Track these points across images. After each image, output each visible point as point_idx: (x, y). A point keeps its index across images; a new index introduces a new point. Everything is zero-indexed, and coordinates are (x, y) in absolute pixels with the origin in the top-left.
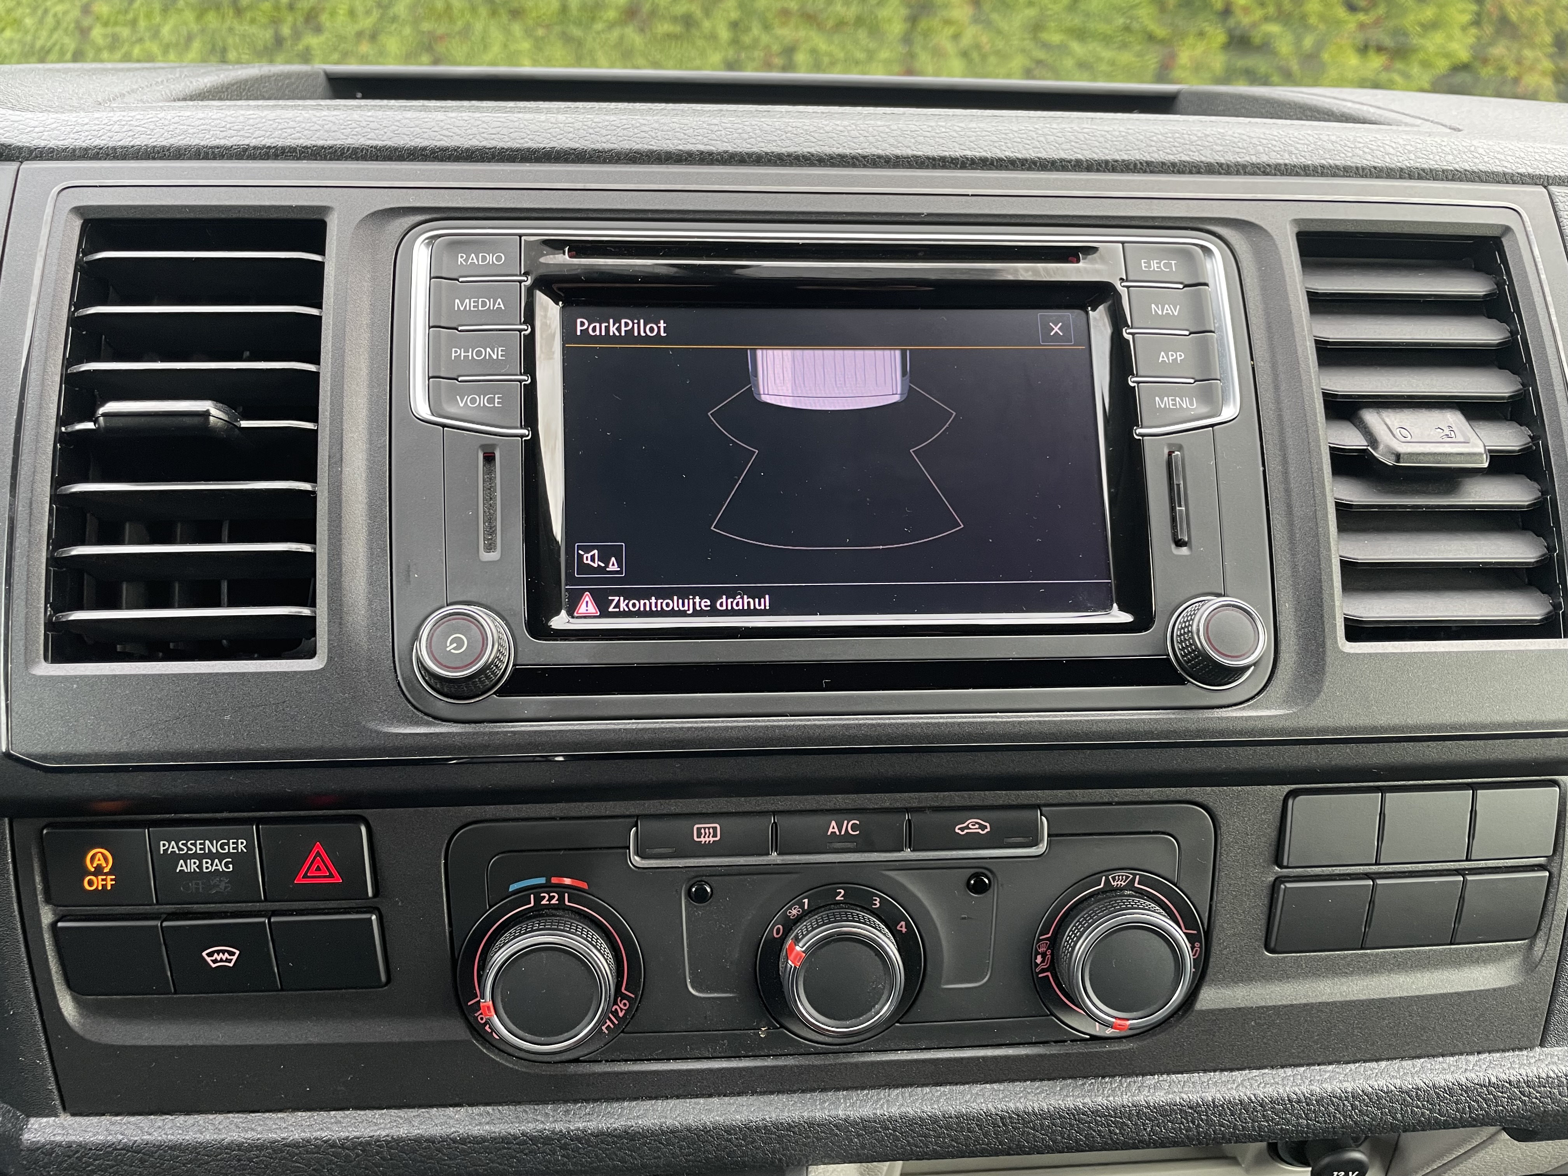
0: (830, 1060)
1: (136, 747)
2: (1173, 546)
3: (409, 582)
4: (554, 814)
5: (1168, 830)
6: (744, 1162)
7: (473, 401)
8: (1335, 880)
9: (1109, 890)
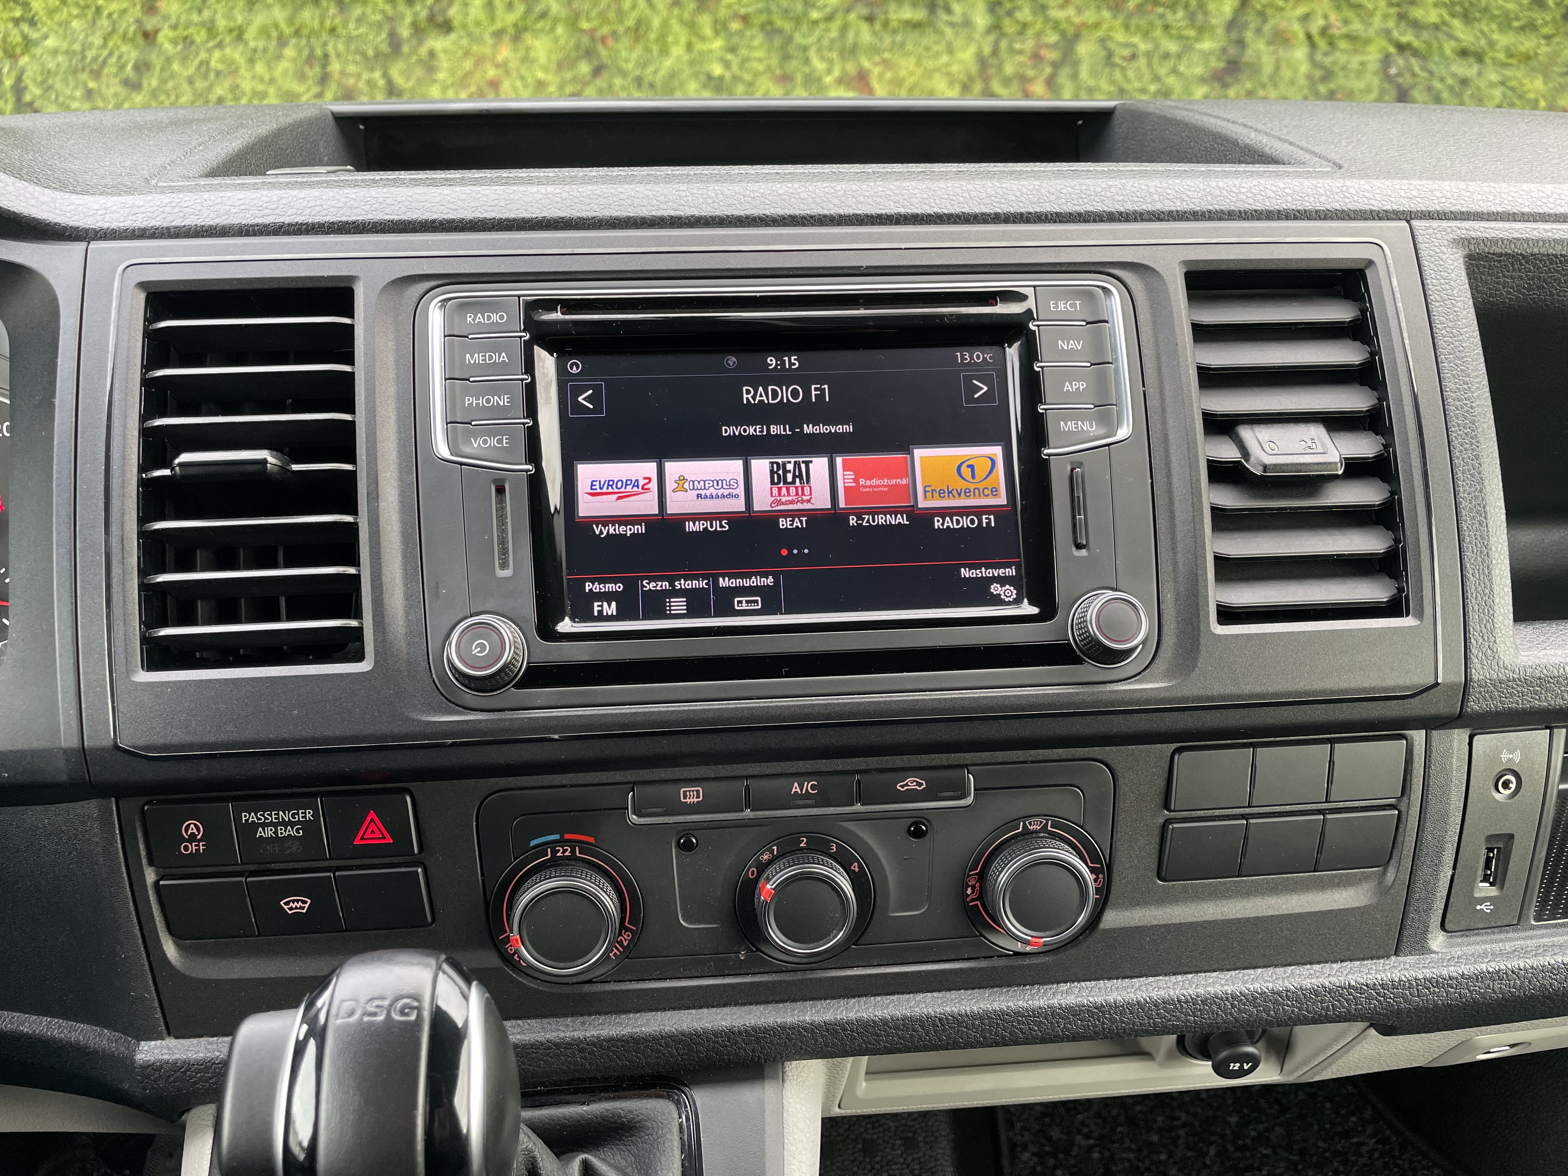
0: (799, 976)
1: (221, 738)
2: (1074, 549)
3: (438, 596)
4: (564, 782)
5: (1075, 783)
6: (729, 1060)
7: (485, 442)
8: (1215, 820)
9: (1027, 833)
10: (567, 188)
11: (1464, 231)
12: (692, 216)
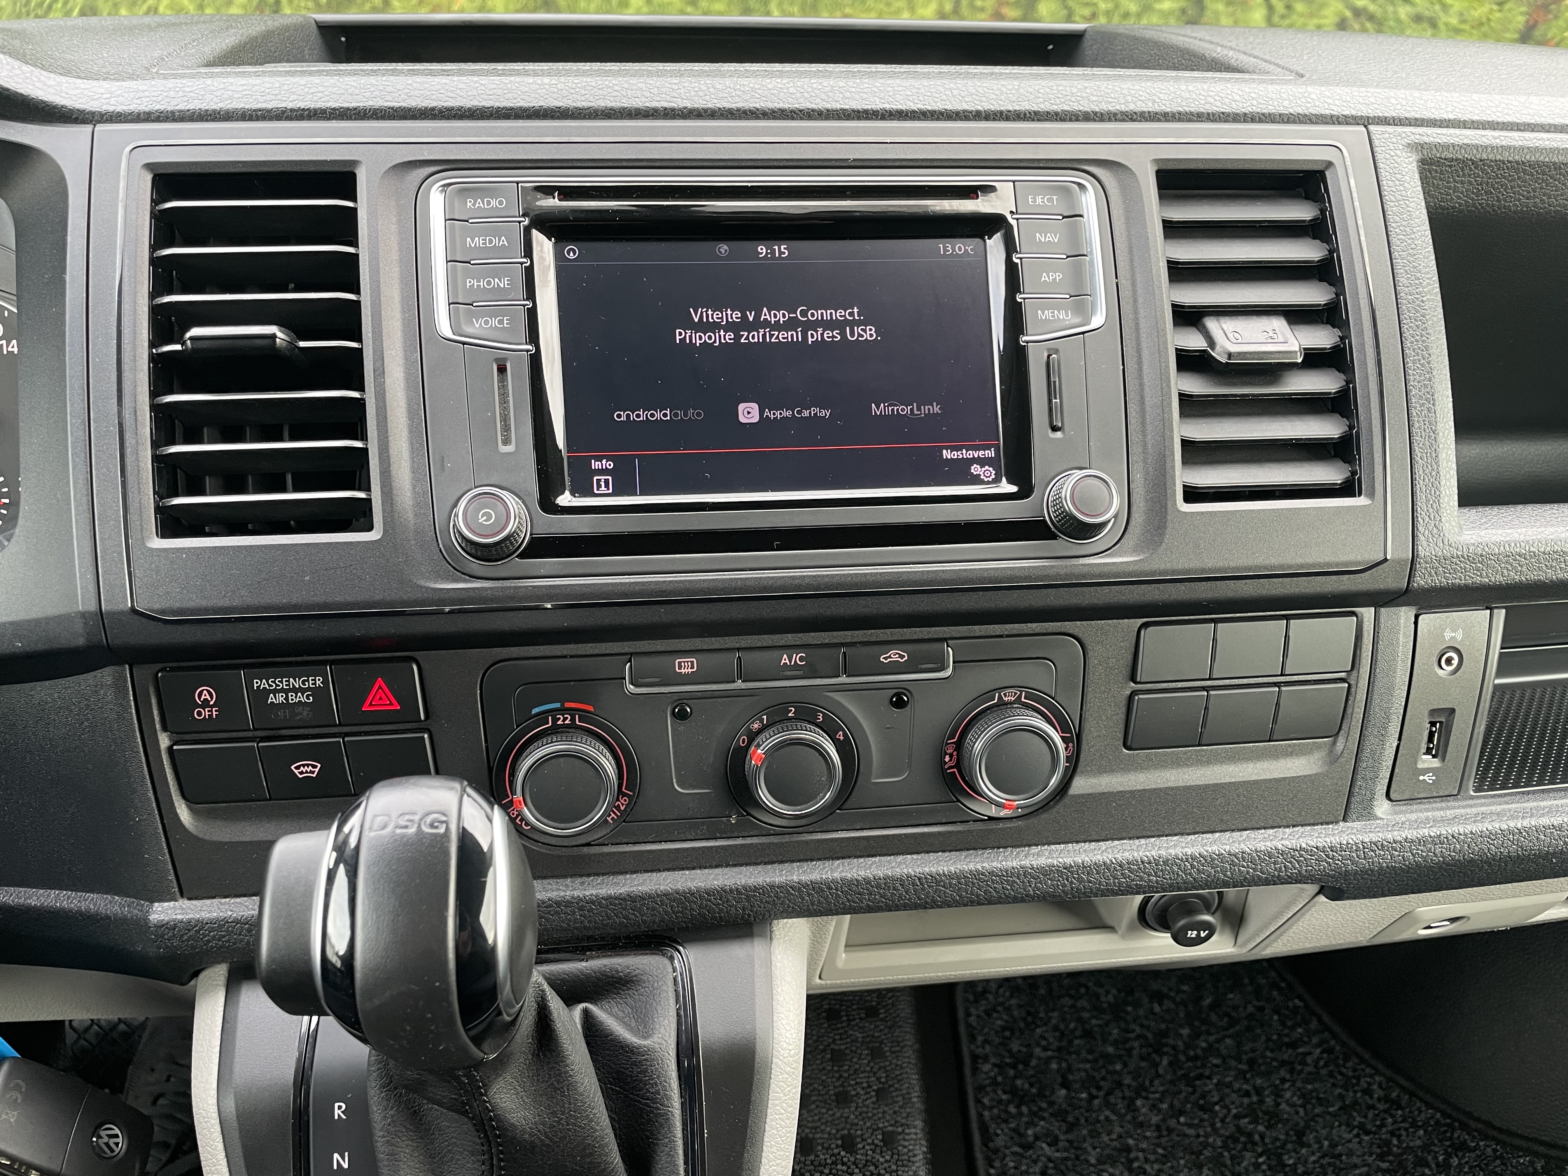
0: (786, 839)
1: (236, 603)
2: (1050, 431)
3: (444, 470)
4: (565, 653)
5: (1047, 657)
6: (721, 917)
7: (486, 322)
8: (1178, 692)
9: (1002, 704)
10: (562, 79)
11: (1418, 137)
12: (685, 108)
